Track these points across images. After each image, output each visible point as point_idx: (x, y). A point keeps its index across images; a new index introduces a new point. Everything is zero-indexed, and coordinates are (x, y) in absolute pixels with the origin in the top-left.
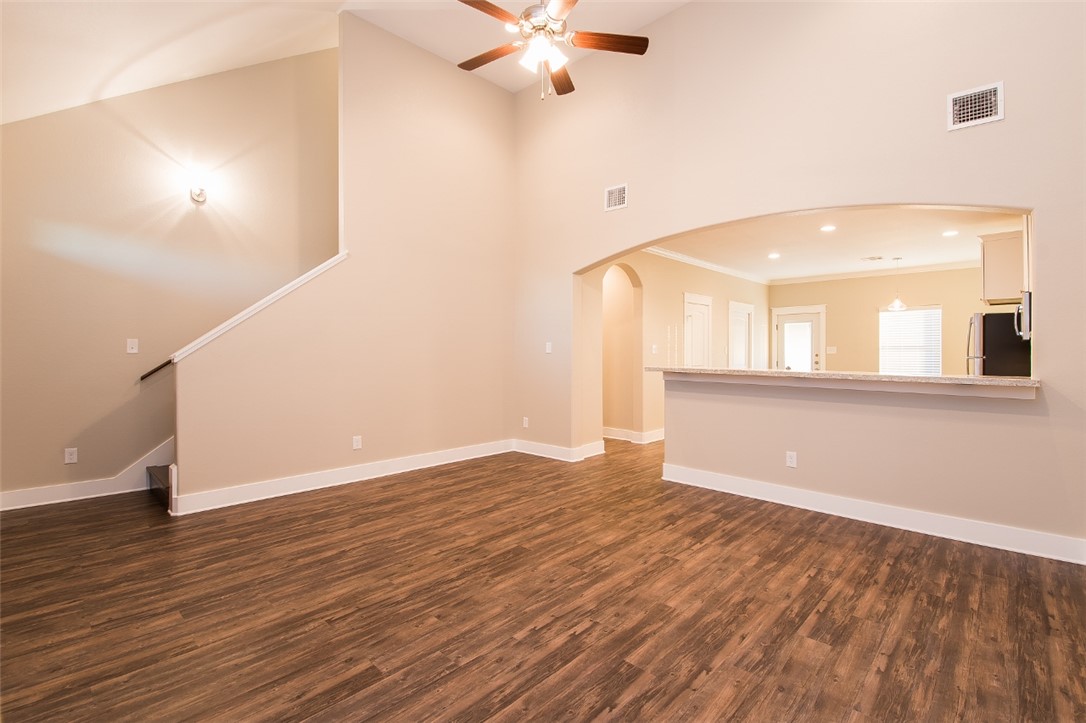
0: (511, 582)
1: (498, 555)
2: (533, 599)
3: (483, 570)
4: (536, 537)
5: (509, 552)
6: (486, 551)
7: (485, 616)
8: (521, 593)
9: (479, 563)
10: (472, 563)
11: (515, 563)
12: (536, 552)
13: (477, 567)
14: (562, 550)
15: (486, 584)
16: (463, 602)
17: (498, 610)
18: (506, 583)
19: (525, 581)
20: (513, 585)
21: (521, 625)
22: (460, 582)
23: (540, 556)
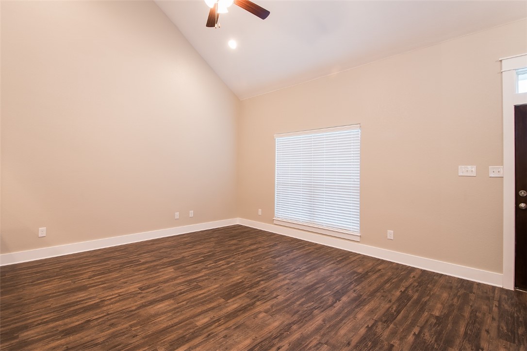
0: (234, 279)
1: (240, 294)
2: (226, 272)
3: (247, 285)
4: (213, 308)
5: (234, 296)
6: (248, 297)
7: (245, 268)
8: (231, 275)
9: (251, 289)
10: (255, 289)
11: (230, 289)
12: (216, 296)
13: (251, 287)
14: (199, 297)
15: (246, 279)
16: (254, 272)
17: (240, 270)
18: (237, 278)
19: (228, 279)
20: (233, 278)
21: (232, 266)
22: (259, 279)
23: (216, 292)
